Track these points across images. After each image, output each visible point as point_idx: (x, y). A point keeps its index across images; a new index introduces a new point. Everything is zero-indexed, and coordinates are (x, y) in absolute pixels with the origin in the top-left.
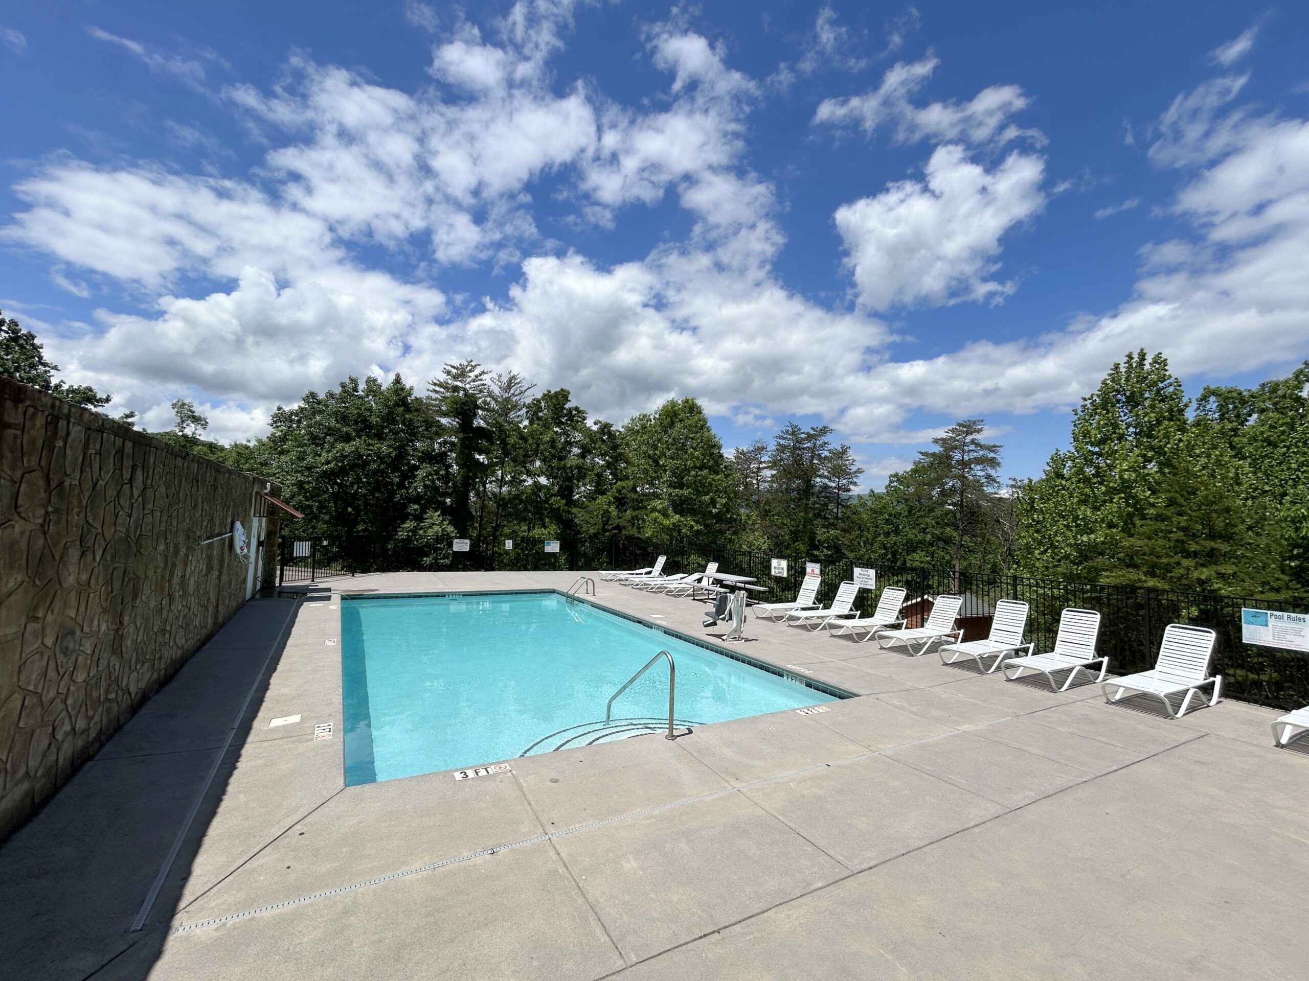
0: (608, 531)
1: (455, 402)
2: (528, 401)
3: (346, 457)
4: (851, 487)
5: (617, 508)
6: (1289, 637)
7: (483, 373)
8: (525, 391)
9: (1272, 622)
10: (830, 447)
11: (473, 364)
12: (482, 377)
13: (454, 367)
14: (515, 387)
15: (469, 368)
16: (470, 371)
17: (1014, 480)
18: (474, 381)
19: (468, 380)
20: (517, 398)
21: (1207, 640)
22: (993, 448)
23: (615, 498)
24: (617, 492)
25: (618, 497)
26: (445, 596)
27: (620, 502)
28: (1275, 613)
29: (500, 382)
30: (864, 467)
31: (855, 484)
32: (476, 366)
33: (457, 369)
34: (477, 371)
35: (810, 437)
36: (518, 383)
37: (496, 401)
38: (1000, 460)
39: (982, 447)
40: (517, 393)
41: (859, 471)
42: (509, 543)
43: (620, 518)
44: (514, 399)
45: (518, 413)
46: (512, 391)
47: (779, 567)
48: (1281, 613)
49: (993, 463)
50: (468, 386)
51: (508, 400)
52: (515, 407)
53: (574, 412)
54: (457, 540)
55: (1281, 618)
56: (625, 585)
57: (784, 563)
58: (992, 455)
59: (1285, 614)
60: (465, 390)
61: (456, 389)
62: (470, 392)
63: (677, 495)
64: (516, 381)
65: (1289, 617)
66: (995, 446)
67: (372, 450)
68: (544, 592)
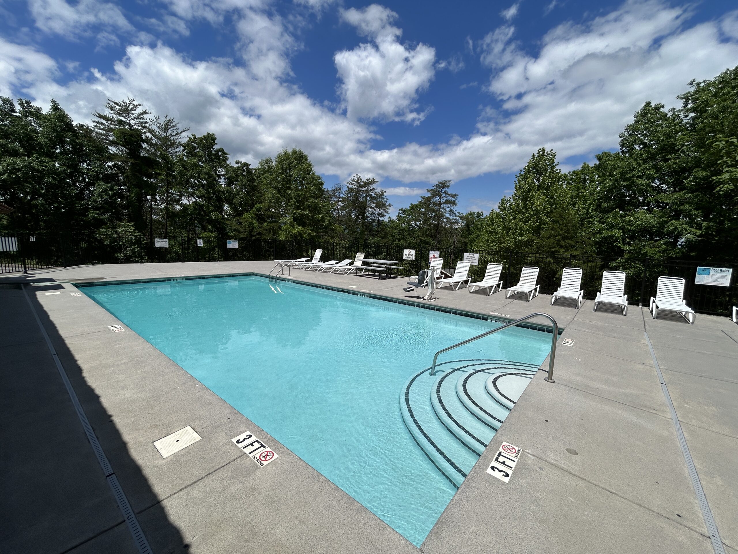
0: (254, 236)
1: (123, 133)
2: (184, 141)
3: (19, 170)
4: (385, 214)
5: (258, 220)
6: (719, 280)
7: (145, 113)
8: (181, 133)
9: (712, 273)
10: (376, 191)
11: (135, 103)
12: (144, 115)
13: (117, 104)
14: (171, 129)
15: (131, 107)
16: (132, 109)
17: (459, 213)
18: (137, 118)
19: (132, 116)
20: (175, 138)
21: (681, 283)
22: (454, 196)
23: (255, 214)
24: (257, 210)
25: (257, 214)
26: (170, 280)
27: (260, 218)
28: (714, 268)
29: (158, 123)
30: (392, 204)
31: (387, 212)
32: (137, 105)
33: (120, 105)
34: (139, 110)
35: (366, 184)
36: (174, 126)
37: (156, 137)
38: (457, 202)
39: (450, 195)
40: (174, 134)
41: (390, 205)
42: (200, 242)
43: (260, 228)
44: (172, 138)
45: (177, 150)
46: (169, 132)
47: (409, 254)
48: (717, 269)
49: (454, 203)
50: (132, 122)
51: (166, 138)
52: (173, 144)
53: (220, 154)
54: (158, 239)
55: (717, 271)
56: (299, 269)
57: (413, 252)
58: (454, 199)
59: (720, 269)
60: (129, 124)
61: (121, 123)
62: (134, 127)
63: (299, 214)
64: (172, 125)
65: (721, 270)
66: (456, 195)
67: (46, 166)
68: (246, 275)
